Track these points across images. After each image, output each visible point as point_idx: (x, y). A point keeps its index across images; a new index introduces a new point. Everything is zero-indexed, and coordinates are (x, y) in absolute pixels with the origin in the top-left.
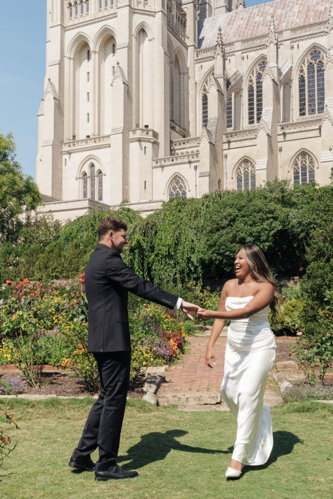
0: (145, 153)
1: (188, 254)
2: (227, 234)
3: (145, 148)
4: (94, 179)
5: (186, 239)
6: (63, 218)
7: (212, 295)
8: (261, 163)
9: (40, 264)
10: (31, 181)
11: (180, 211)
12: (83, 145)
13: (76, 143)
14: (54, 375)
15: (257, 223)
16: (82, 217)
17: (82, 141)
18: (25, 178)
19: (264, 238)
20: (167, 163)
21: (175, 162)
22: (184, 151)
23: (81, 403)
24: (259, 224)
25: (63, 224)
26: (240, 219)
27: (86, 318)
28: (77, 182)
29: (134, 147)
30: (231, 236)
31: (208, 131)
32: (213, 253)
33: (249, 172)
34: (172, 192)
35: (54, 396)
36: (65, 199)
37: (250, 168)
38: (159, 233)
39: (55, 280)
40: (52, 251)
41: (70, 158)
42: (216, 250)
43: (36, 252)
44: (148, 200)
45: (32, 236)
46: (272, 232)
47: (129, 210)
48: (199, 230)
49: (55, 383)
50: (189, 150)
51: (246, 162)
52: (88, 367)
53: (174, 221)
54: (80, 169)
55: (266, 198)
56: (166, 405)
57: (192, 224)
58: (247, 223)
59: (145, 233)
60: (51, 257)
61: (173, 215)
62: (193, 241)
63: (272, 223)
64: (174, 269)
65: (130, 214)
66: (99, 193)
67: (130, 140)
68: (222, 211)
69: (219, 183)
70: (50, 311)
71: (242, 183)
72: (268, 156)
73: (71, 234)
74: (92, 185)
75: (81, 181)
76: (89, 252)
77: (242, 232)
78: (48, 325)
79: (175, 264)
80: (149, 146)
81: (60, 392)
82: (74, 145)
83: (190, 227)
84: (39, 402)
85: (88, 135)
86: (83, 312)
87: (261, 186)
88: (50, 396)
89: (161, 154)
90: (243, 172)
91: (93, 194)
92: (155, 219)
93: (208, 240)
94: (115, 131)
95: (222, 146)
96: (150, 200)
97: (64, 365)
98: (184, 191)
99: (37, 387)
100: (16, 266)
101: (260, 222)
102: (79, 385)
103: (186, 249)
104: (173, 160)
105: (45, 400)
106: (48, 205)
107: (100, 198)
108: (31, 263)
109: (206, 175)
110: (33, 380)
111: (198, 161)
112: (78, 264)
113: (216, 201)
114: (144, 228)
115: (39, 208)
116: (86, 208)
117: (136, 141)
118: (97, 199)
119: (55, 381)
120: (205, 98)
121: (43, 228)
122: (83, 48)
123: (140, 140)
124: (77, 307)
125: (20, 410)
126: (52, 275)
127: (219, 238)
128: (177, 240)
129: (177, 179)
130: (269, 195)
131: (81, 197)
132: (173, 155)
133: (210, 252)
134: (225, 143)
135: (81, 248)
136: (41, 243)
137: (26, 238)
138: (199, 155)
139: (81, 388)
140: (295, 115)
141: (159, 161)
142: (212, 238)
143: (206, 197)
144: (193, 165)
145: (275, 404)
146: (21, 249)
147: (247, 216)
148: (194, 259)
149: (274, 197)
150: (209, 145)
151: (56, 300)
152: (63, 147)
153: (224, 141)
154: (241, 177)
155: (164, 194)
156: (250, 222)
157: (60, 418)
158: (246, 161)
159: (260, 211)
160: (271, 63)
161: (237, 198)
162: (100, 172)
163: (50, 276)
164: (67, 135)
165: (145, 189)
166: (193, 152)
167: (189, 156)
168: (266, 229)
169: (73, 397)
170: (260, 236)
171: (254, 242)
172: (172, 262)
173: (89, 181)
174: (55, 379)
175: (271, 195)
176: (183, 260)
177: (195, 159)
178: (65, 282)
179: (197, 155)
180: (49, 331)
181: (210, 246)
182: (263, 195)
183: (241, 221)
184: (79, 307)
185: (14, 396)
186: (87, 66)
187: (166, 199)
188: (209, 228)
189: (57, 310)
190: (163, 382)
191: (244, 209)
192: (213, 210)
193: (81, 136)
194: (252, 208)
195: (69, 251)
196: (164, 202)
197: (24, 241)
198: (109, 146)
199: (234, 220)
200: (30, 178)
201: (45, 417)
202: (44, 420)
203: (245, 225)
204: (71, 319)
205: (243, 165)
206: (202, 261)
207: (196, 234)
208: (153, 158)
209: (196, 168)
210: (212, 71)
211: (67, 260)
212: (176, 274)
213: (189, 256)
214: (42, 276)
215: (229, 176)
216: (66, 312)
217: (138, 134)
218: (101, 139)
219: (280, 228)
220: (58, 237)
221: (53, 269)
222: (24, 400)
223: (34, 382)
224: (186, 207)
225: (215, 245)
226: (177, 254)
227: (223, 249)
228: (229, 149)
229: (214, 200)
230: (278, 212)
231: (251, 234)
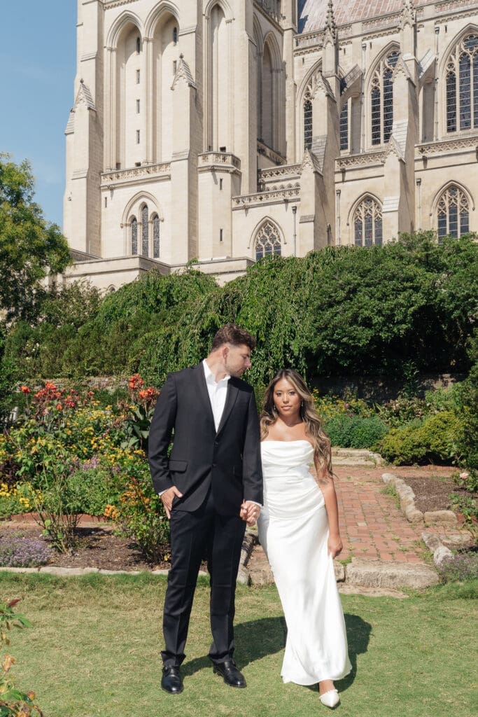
0: (221, 188)
1: (285, 341)
2: (345, 311)
3: (221, 180)
4: (147, 227)
5: (283, 318)
6: (102, 284)
7: (321, 400)
8: (390, 203)
9: (70, 353)
10: (56, 231)
11: (274, 277)
12: (131, 177)
13: (120, 175)
14: (93, 532)
15: (389, 296)
16: (130, 284)
17: (129, 171)
18: (47, 227)
19: (399, 317)
20: (253, 203)
21: (264, 201)
22: (278, 185)
23: (134, 581)
24: (391, 297)
25: (103, 295)
26: (364, 290)
27: (139, 441)
28: (122, 231)
29: (205, 179)
30: (350, 315)
31: (313, 156)
32: (323, 340)
33: (373, 215)
34: (259, 245)
35: (95, 570)
36: (105, 256)
37: (373, 210)
38: (244, 309)
39: (92, 378)
40: (88, 335)
41: (112, 196)
42: (328, 335)
43: (65, 336)
44: (225, 258)
45: (59, 313)
46: (412, 309)
47: (198, 274)
48: (303, 305)
49: (95, 547)
50: (285, 184)
51: (368, 201)
52: (145, 527)
53: (265, 291)
54: (126, 211)
55: (401, 258)
56: (262, 582)
57: (291, 296)
58: (373, 295)
59: (222, 310)
60: (86, 343)
61: (264, 283)
62: (293, 321)
63: (411, 295)
64: (265, 363)
65: (200, 280)
66: (154, 247)
67: (199, 170)
68: (337, 277)
69: (328, 231)
70: (86, 431)
71: (361, 232)
72: (401, 191)
73: (114, 309)
74: (143, 235)
75: (129, 229)
76: (141, 336)
77: (366, 309)
78: (83, 453)
79: (267, 355)
80: (227, 178)
81: (103, 563)
82: (118, 177)
83: (289, 301)
84: (73, 580)
85: (137, 162)
86: (134, 433)
87: (394, 239)
88: (88, 570)
89: (245, 190)
90: (363, 215)
91: (145, 248)
92: (238, 288)
93: (315, 321)
94: (177, 157)
95: (334, 178)
96: (228, 257)
97: (108, 515)
98: (277, 243)
99: (69, 555)
100: (36, 357)
101: (393, 295)
102: (131, 550)
103: (283, 333)
104: (261, 199)
105: (81, 576)
106: (80, 266)
107: (156, 255)
108: (57, 353)
109: (310, 220)
110: (62, 543)
111: (299, 200)
112: (125, 353)
113: (327, 261)
114: (221, 301)
115: (69, 270)
116: (135, 269)
117: (208, 170)
118: (151, 256)
119: (94, 544)
120: (308, 107)
121: (74, 301)
122: (130, 34)
123: (213, 170)
124: (125, 425)
125: (45, 593)
126: (88, 370)
127: (332, 317)
128: (270, 319)
129: (267, 226)
130: (406, 253)
131: (129, 253)
132: (261, 191)
133: (319, 338)
134: (338, 172)
135: (130, 330)
136: (71, 322)
137: (49, 315)
138: (300, 191)
139: (133, 555)
140: (441, 131)
141: (241, 200)
142: (322, 318)
143: (313, 255)
144: (290, 205)
145: (428, 583)
146: (43, 331)
147: (374, 285)
148: (295, 347)
149: (413, 256)
150: (314, 175)
151: (96, 414)
152: (103, 180)
153: (336, 170)
154: (361, 223)
155: (249, 248)
156: (379, 295)
157: (104, 607)
158: (368, 199)
159: (393, 277)
160: (406, 55)
161: (359, 258)
162: (156, 216)
163: (85, 371)
164: (108, 163)
165: (221, 240)
166: (290, 186)
167: (284, 192)
168: (402, 305)
169: (122, 572)
170: (394, 315)
171: (384, 324)
172: (262, 352)
173: (139, 228)
174: (95, 540)
175: (409, 253)
176: (278, 348)
177: (294, 196)
178: (107, 380)
179: (297, 191)
180: (85, 461)
181: (320, 330)
182: (397, 253)
183: (365, 293)
184: (129, 426)
185: (34, 570)
186: (136, 61)
187: (252, 255)
188: (317, 303)
189: (97, 428)
190: (255, 545)
191: (370, 275)
192: (324, 275)
193: (128, 164)
194: (380, 273)
195: (112, 335)
196: (249, 261)
197: (46, 318)
198: (169, 178)
199: (354, 291)
200: (55, 227)
201: (80, 603)
202: (80, 609)
203: (371, 298)
204: (118, 443)
205: (363, 205)
206: (307, 351)
207: (297, 311)
208: (232, 195)
209: (295, 209)
210: (319, 66)
211: (109, 348)
212: (267, 369)
213: (287, 343)
214: (73, 371)
215: (344, 220)
216: (110, 432)
217: (211, 160)
218: (158, 168)
219: (423, 302)
220: (96, 314)
221: (88, 361)
222: (49, 575)
223: (64, 546)
224: (283, 271)
225: (326, 328)
226: (270, 339)
227: (338, 334)
228: (343, 181)
229: (324, 260)
230: (419, 280)
231: (379, 312)
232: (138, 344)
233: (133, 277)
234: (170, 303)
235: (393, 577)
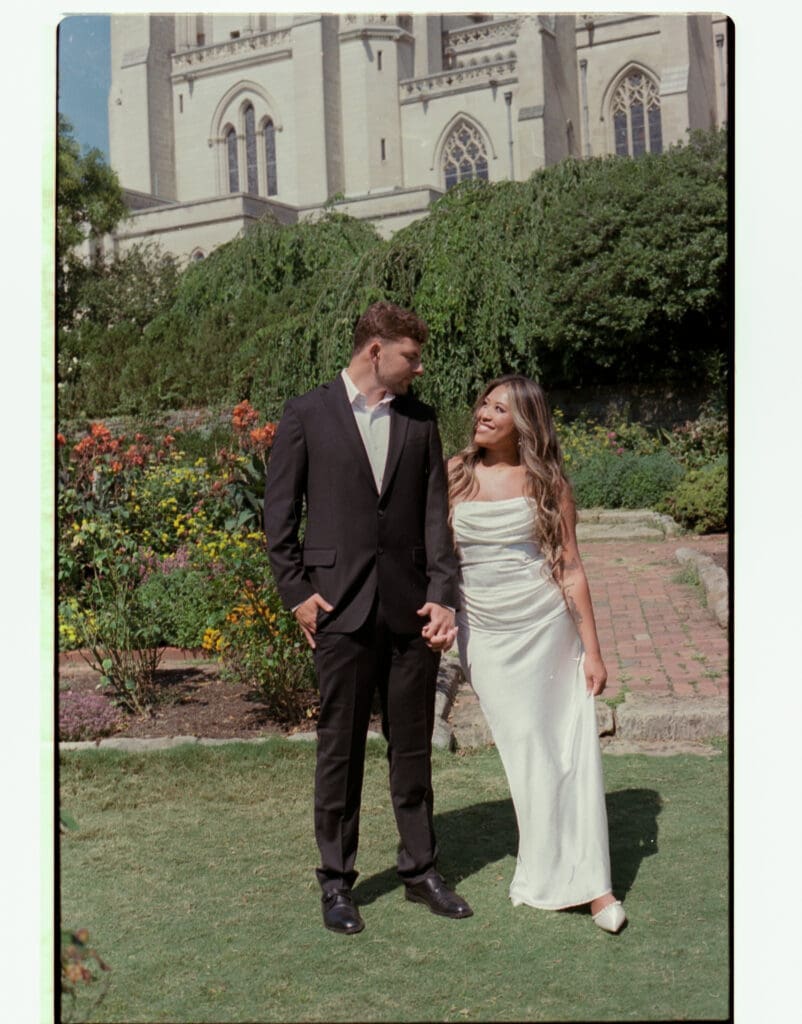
0: (380, 68)
1: (501, 329)
2: (601, 271)
3: (380, 54)
4: (255, 142)
5: (495, 290)
6: (181, 247)
7: (567, 429)
8: (673, 78)
9: (132, 372)
10: (98, 161)
11: (476, 217)
12: (224, 57)
13: (204, 54)
14: (185, 677)
15: (675, 240)
16: (229, 244)
17: (220, 47)
18: (82, 154)
19: (694, 277)
20: (437, 89)
21: (456, 85)
22: (478, 56)
23: (258, 755)
24: (680, 242)
25: (184, 267)
26: (632, 231)
27: (256, 517)
28: (211, 153)
29: (352, 53)
30: (609, 277)
32: (566, 323)
33: (644, 101)
34: (450, 164)
35: (191, 739)
36: (183, 198)
37: (645, 92)
38: (426, 277)
39: (171, 412)
40: (160, 338)
41: (191, 91)
42: (574, 315)
43: (122, 342)
44: (390, 189)
45: (111, 304)
46: (716, 262)
47: (346, 219)
48: (528, 264)
49: (189, 702)
50: (491, 54)
51: (635, 76)
52: (270, 662)
53: (462, 244)
54: (218, 116)
55: (694, 173)
56: (475, 745)
57: (508, 249)
58: (648, 241)
59: (389, 281)
60: (158, 353)
61: (460, 229)
62: (513, 293)
63: (713, 238)
64: (469, 369)
65: (349, 230)
66: (268, 177)
67: (340, 38)
68: (584, 213)
69: (568, 132)
70: (164, 505)
71: (626, 132)
72: (691, 57)
73: (204, 290)
74: (248, 156)
75: (223, 149)
76: (252, 335)
77: (638, 266)
78: (162, 542)
79: (471, 356)
80: (389, 49)
81: (204, 727)
82: (201, 58)
83: (504, 258)
84: (155, 757)
85: (235, 30)
86: (247, 504)
87: (680, 141)
88: (180, 740)
89: (421, 68)
90: (627, 102)
91: (252, 179)
92: (415, 241)
93: (551, 291)
94: (301, 18)
95: (574, 38)
96: (397, 188)
97: (209, 647)
98: (481, 158)
99: (147, 716)
100: (75, 382)
101: (682, 238)
102: (251, 703)
103: (496, 315)
104: (450, 82)
105: (168, 751)
106: (141, 217)
107: (272, 190)
108: (110, 372)
109: (536, 114)
110: (134, 697)
111: (515, 81)
112: (226, 365)
113: (566, 185)
114: (386, 266)
115: (122, 227)
116: (237, 218)
117: (357, 37)
118: (263, 192)
119: (189, 696)
121: (134, 279)
123: (364, 35)
124: (230, 490)
125: (109, 781)
126: (165, 398)
127: (580, 283)
128: (472, 292)
129: (462, 129)
130: (701, 164)
131: (225, 191)
132: (450, 68)
133: (559, 320)
134: (582, 30)
135: (232, 325)
136: (131, 317)
137: (93, 307)
138: (516, 65)
139: (255, 711)
141: (414, 86)
142: (562, 285)
143: (541, 176)
144: (502, 91)
146: (83, 336)
147: (649, 222)
148: (519, 341)
149: (714, 170)
150: (539, 37)
151: (179, 474)
152: (174, 65)
153: (578, 26)
154: (625, 116)
155: (432, 169)
156: (658, 239)
157: (210, 800)
158: (635, 73)
159: (681, 208)
161: (621, 177)
162: (268, 123)
163: (159, 402)
164: (182, 35)
165: (383, 156)
166: (499, 58)
167: (490, 68)
168: (698, 256)
169: (237, 740)
170: (685, 274)
171: (670, 290)
172: (462, 350)
173: (241, 146)
174: (189, 689)
175: (706, 164)
176: (489, 343)
177: (507, 75)
178: (197, 414)
179: (511, 65)
180: (165, 556)
181: (559, 305)
182: (686, 166)
183: (634, 237)
184: (237, 492)
185: (89, 745)
187: (438, 182)
188: (553, 259)
189: (184, 500)
190: (461, 683)
191: (642, 206)
192: (562, 210)
193: (218, 34)
194: (659, 202)
195: (201, 336)
196: (434, 193)
197: (88, 314)
198: (289, 54)
199: (615, 235)
200: (97, 153)
201: (171, 797)
202: (170, 806)
203: (645, 246)
204: (219, 524)
205: (627, 84)
206: (540, 345)
207: (520, 275)
208: (399, 79)
209: (509, 98)
211: (199, 358)
212: (473, 380)
213: (504, 334)
214: (139, 403)
215: (594, 112)
216: (206, 505)
217: (362, 20)
218: (269, 38)
220: (173, 299)
221: (164, 384)
222: (114, 752)
223: (137, 703)
224: (491, 207)
225: (570, 302)
226: (474, 327)
227: (591, 312)
228: (591, 44)
229: (562, 183)
231: (660, 270)
232: (247, 347)
233: (234, 231)
234: (300, 274)
235: (694, 722)
